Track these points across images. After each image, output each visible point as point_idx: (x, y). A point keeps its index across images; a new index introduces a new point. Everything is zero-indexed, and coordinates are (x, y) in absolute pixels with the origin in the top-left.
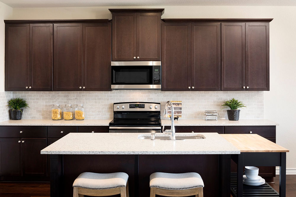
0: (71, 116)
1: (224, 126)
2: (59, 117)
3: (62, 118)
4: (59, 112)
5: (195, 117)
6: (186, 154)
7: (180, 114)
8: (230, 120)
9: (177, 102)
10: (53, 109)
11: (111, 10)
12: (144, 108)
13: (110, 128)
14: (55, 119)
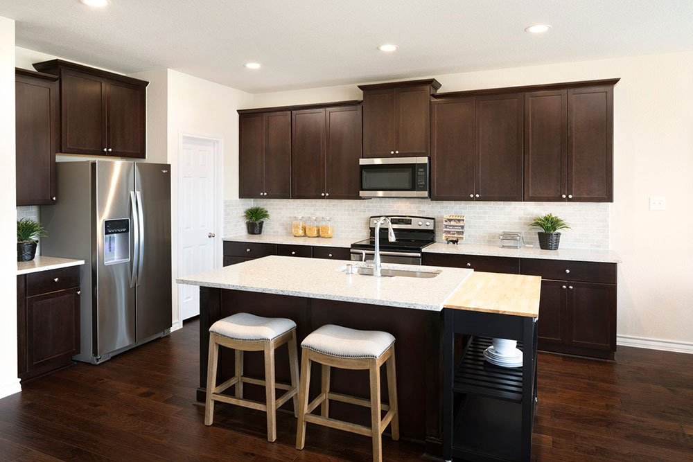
0: (315, 233)
1: (521, 258)
2: (301, 232)
3: (305, 235)
4: (301, 227)
5: (489, 242)
6: (354, 301)
7: (461, 236)
8: (542, 249)
9: (457, 218)
10: (294, 222)
11: (361, 87)
12: (411, 224)
13: (351, 250)
14: (297, 235)
